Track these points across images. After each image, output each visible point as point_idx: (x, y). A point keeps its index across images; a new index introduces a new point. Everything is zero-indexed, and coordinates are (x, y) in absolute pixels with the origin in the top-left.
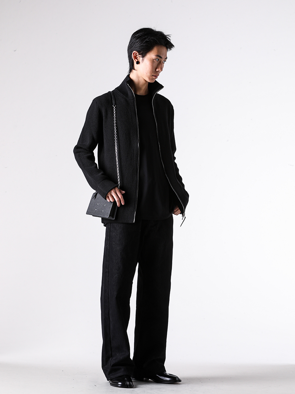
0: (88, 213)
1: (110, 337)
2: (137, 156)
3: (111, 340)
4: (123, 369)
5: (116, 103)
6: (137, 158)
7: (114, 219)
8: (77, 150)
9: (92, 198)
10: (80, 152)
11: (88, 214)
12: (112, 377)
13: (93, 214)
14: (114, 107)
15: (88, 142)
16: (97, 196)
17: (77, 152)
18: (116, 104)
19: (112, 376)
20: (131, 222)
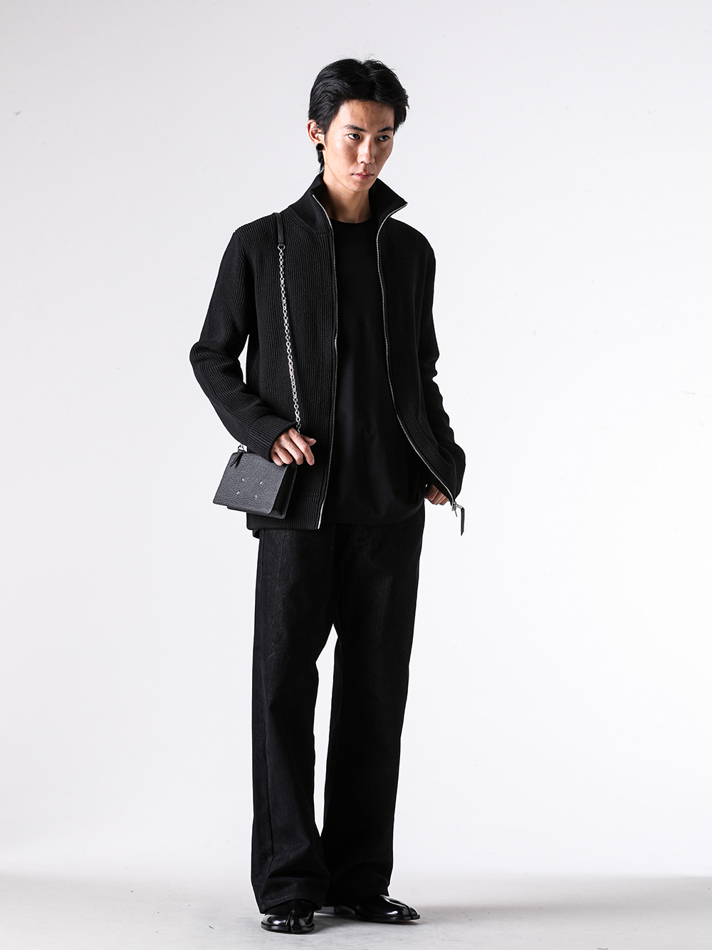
0: (217, 501)
1: (269, 805)
2: (332, 368)
3: (271, 813)
4: (295, 885)
5: (285, 241)
6: (332, 375)
7: (283, 517)
8: (199, 356)
9: (230, 465)
10: (204, 359)
11: (217, 504)
12: (271, 903)
13: (232, 504)
14: (281, 251)
15: (222, 336)
16: (241, 461)
17: (198, 361)
18: (285, 243)
19: (270, 901)
20: (311, 528)
